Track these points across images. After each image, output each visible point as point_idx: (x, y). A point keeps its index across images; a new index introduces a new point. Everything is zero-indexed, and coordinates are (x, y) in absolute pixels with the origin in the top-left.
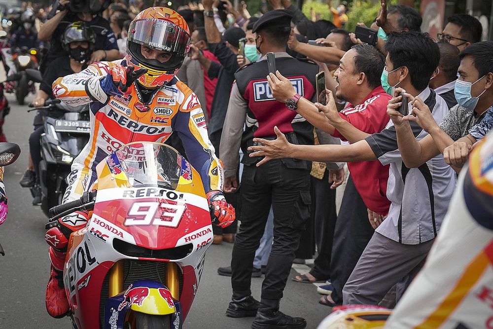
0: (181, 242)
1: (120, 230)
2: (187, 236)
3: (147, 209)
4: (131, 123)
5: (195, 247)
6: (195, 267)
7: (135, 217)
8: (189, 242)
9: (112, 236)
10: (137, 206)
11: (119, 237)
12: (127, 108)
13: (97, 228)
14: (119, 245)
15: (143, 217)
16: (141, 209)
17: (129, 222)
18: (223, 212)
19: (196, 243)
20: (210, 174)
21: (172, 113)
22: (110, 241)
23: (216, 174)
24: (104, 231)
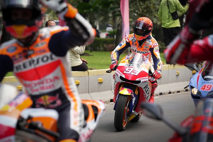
0: (137, 80)
1: (122, 74)
2: (139, 78)
3: (130, 69)
4: (138, 51)
5: (141, 82)
6: (143, 88)
7: (126, 71)
8: (140, 80)
9: (120, 75)
10: (128, 68)
11: (121, 76)
12: (136, 47)
13: (117, 73)
14: (121, 78)
15: (128, 71)
16: (129, 69)
17: (125, 72)
18: (156, 75)
19: (142, 81)
20: (158, 65)
21: (149, 48)
22: (119, 76)
23: (160, 66)
24: (118, 74)
